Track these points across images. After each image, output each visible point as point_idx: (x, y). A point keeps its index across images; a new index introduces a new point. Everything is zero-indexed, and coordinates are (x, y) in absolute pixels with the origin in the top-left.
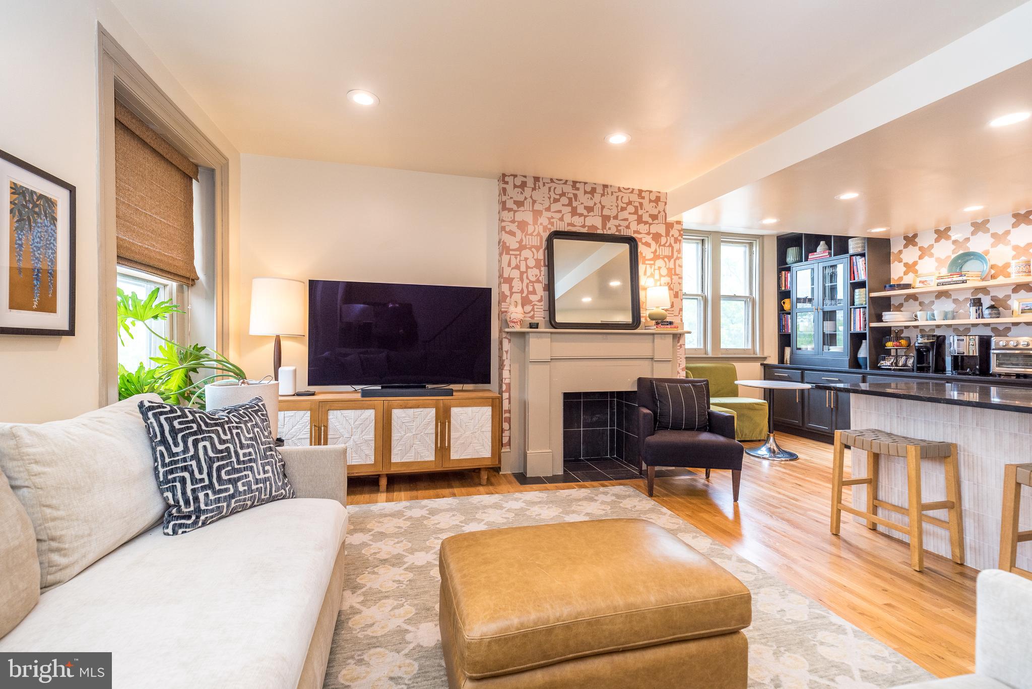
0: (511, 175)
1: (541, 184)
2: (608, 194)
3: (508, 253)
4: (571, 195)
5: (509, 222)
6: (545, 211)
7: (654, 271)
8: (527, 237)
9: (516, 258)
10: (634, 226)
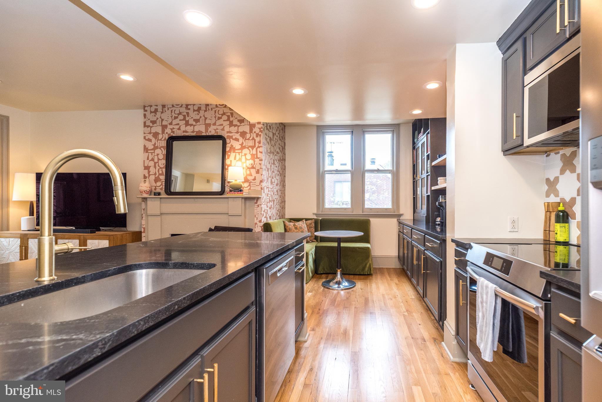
0: (149, 106)
1: (166, 109)
2: (209, 110)
3: (147, 152)
4: (185, 114)
5: (148, 133)
6: (169, 125)
7: (241, 157)
8: (158, 141)
9: (152, 154)
10: (227, 129)
